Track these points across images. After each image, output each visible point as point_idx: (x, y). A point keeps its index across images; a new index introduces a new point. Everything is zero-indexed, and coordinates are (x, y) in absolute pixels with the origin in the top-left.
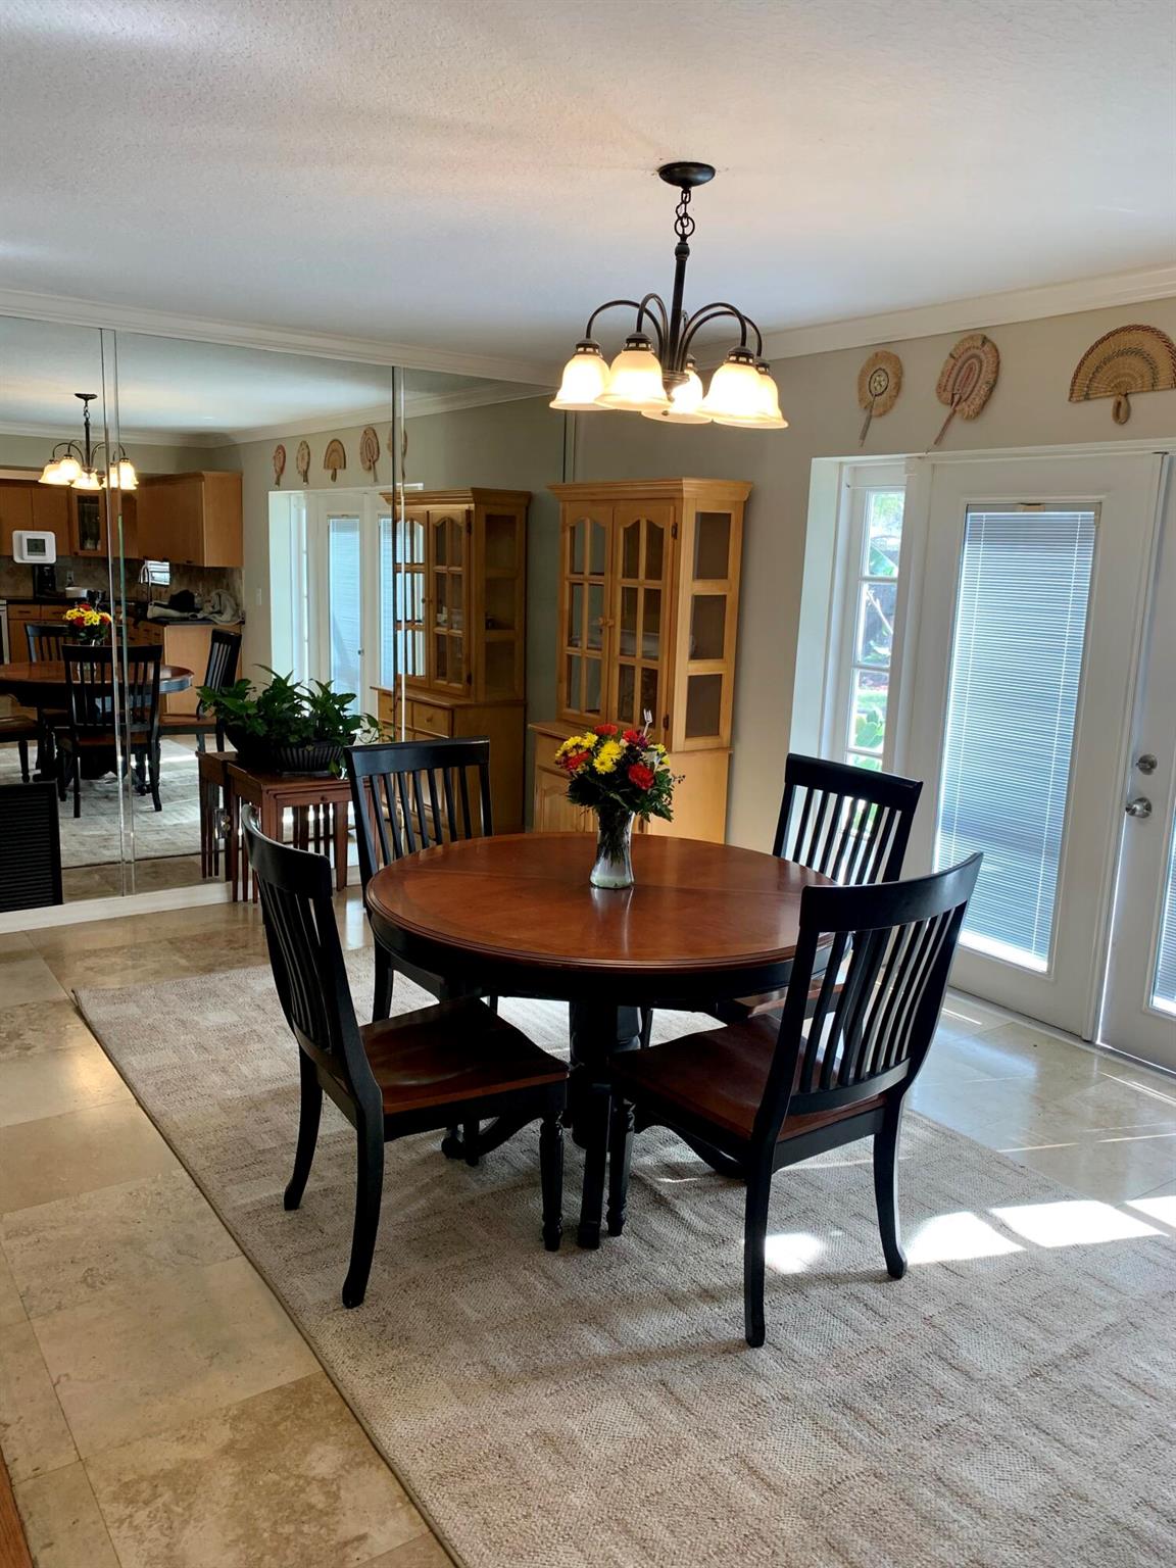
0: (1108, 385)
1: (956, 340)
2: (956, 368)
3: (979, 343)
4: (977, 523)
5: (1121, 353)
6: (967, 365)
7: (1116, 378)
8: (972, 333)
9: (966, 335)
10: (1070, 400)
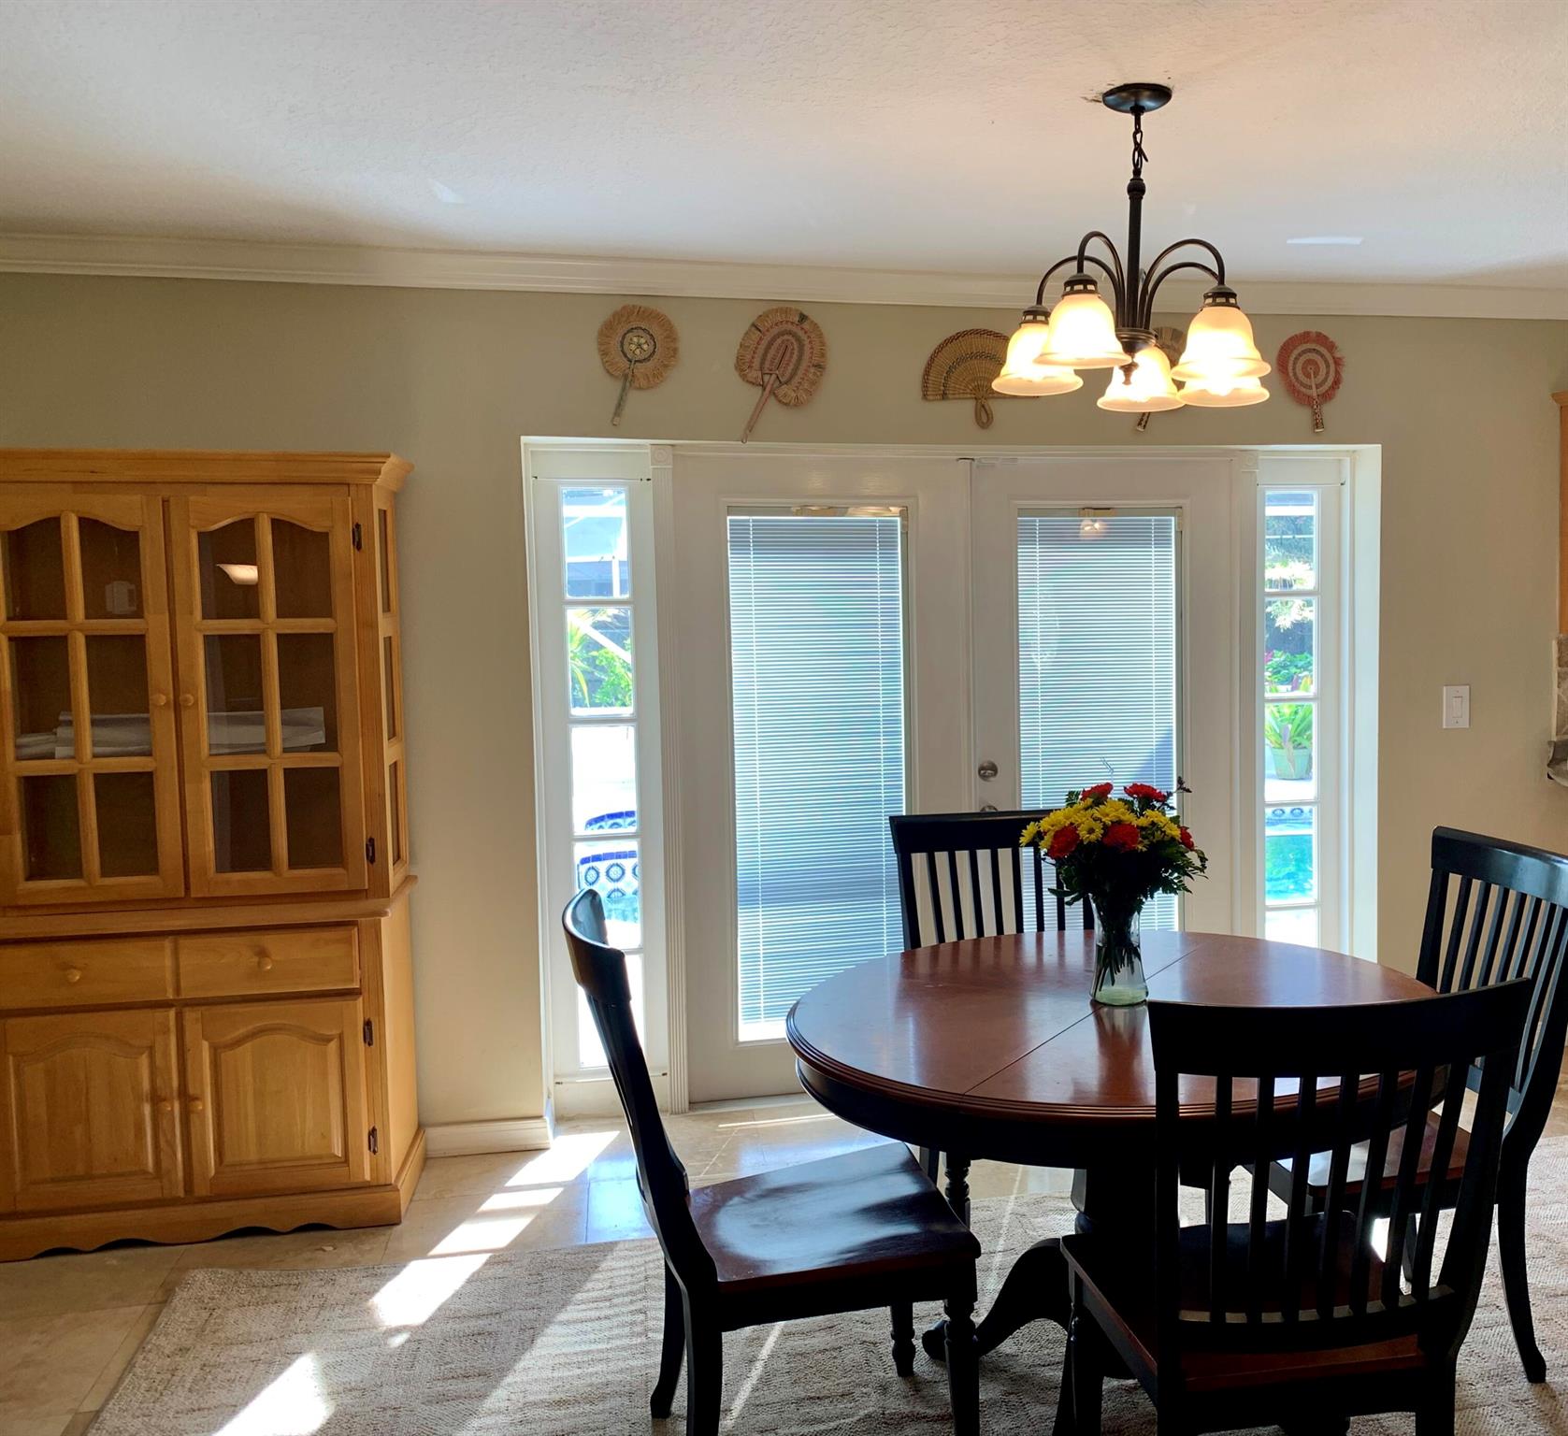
0: (966, 386)
1: (761, 310)
2: (764, 343)
3: (797, 319)
4: (740, 529)
5: (973, 356)
6: (779, 341)
7: (973, 380)
8: (781, 305)
9: (775, 306)
10: (925, 396)
